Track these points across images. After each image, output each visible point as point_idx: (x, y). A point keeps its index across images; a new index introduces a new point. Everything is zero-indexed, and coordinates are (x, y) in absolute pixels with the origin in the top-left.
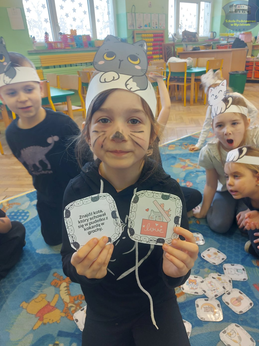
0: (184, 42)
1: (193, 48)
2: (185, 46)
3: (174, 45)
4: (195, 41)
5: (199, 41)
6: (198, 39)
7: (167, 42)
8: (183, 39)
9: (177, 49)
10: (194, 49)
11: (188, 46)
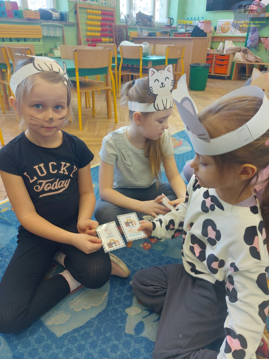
0: (138, 25)
1: (149, 33)
2: (139, 31)
3: (126, 28)
4: (150, 26)
5: (155, 26)
6: (154, 24)
7: (118, 23)
8: (137, 22)
9: (130, 32)
10: (150, 35)
11: (143, 31)
